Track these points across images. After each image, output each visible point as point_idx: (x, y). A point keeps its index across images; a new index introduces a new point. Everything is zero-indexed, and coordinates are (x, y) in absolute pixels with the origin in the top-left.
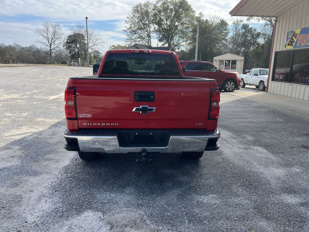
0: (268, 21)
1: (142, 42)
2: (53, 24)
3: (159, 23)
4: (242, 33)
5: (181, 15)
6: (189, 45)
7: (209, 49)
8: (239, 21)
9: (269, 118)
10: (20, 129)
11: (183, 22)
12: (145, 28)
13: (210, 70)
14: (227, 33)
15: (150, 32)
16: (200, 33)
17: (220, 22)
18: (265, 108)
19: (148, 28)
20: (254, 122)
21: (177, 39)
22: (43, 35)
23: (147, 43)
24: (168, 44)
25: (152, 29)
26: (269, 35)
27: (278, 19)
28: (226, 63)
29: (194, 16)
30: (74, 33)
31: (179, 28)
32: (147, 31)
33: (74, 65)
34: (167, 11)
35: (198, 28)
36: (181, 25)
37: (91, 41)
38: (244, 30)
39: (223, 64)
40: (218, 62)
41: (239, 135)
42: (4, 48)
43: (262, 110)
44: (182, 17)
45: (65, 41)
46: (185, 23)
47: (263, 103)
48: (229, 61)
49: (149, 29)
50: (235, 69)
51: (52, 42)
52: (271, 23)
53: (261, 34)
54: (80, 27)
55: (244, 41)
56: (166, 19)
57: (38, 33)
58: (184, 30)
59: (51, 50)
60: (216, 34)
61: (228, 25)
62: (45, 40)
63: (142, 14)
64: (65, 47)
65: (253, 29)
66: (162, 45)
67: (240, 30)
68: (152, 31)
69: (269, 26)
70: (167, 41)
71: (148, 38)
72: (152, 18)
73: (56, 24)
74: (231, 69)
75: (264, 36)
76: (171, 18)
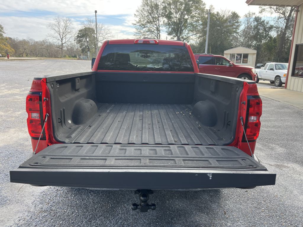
0: (281, 14)
1: (151, 36)
2: (65, 18)
3: (169, 17)
4: (254, 26)
5: (191, 7)
6: (198, 38)
7: (219, 43)
8: (251, 13)
9: (296, 121)
10: (6, 133)
11: (193, 15)
12: (154, 22)
13: (222, 64)
14: (238, 26)
15: (159, 26)
16: (210, 25)
17: (231, 14)
18: (288, 108)
19: (157, 21)
20: (280, 127)
21: (186, 33)
22: (55, 30)
23: (156, 36)
24: (177, 37)
25: (161, 23)
26: (282, 28)
27: (300, 9)
28: (237, 57)
29: (204, 9)
30: (84, 28)
31: (188, 21)
32: (156, 25)
33: (84, 59)
34: (177, 4)
35: (208, 21)
36: (191, 18)
37: (101, 35)
38: (256, 23)
39: (234, 58)
40: (229, 56)
41: (266, 145)
42: (18, 42)
43: (286, 110)
44: (192, 10)
45: (76, 36)
46: (195, 16)
47: (285, 101)
48: (240, 55)
49: (158, 23)
50: (247, 63)
51: (63, 36)
52: (285, 15)
53: (274, 27)
54: (90, 21)
55: (256, 34)
56: (175, 12)
57: (49, 28)
58: (194, 23)
59: (62, 44)
60: (227, 27)
61: (240, 17)
62: (57, 35)
63: (152, 7)
64: (76, 41)
65: (265, 21)
66: (171, 39)
67: (252, 23)
68: (161, 25)
69: (282, 19)
70: (177, 35)
71: (157, 32)
72: (162, 11)
73: (67, 18)
74: (243, 63)
75: (277, 29)
76: (181, 11)
